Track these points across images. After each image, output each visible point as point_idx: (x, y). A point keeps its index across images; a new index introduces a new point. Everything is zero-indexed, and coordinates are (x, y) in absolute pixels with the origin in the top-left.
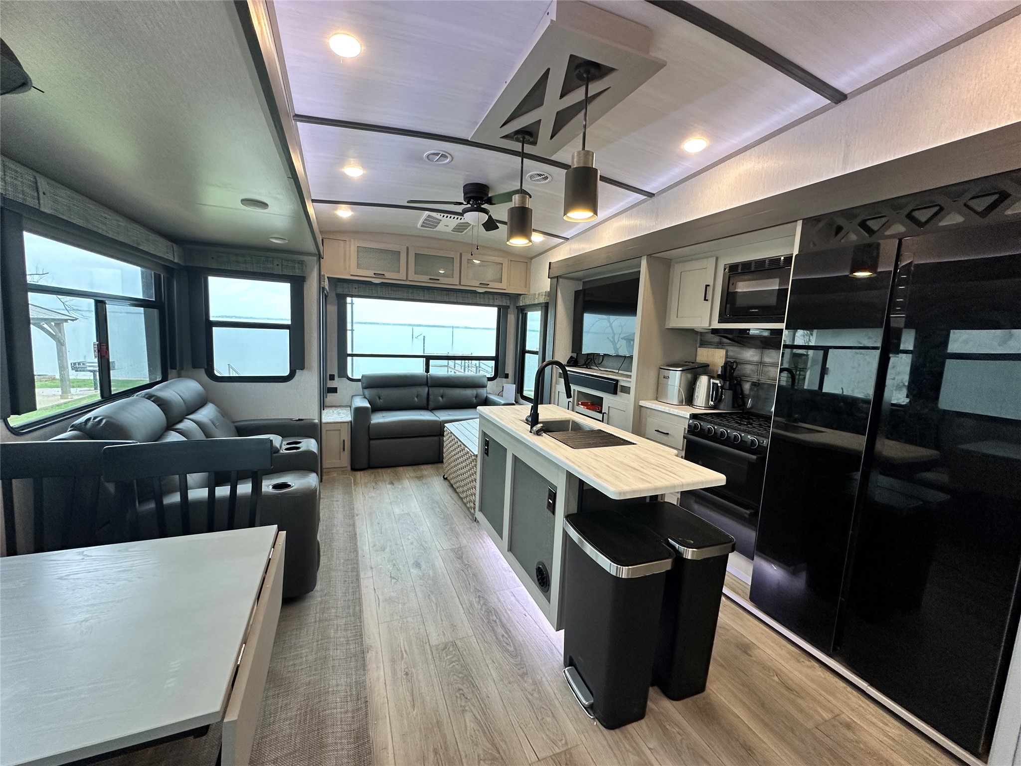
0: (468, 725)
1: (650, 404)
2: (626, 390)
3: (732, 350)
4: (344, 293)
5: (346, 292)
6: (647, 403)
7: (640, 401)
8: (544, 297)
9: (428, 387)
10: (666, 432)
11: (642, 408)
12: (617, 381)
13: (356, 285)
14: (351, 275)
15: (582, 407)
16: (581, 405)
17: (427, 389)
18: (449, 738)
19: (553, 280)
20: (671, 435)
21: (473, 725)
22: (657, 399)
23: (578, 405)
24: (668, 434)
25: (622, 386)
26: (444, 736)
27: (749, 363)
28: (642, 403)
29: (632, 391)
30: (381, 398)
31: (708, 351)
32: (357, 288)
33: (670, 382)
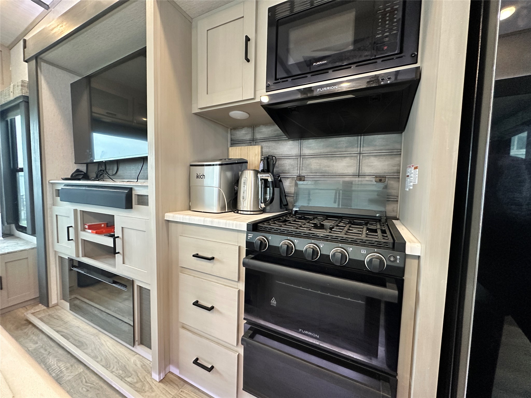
1: (181, 216)
2: (143, 200)
3: (267, 146)
6: (177, 215)
7: (166, 214)
8: (20, 87)
10: (210, 256)
11: (170, 224)
12: (131, 189)
15: (90, 231)
16: (89, 229)
19: (31, 63)
20: (218, 260)
22: (190, 209)
23: (84, 229)
24: (213, 258)
25: (138, 195)
27: (288, 157)
28: (169, 216)
29: (152, 200)
31: (241, 150)
33: (207, 181)
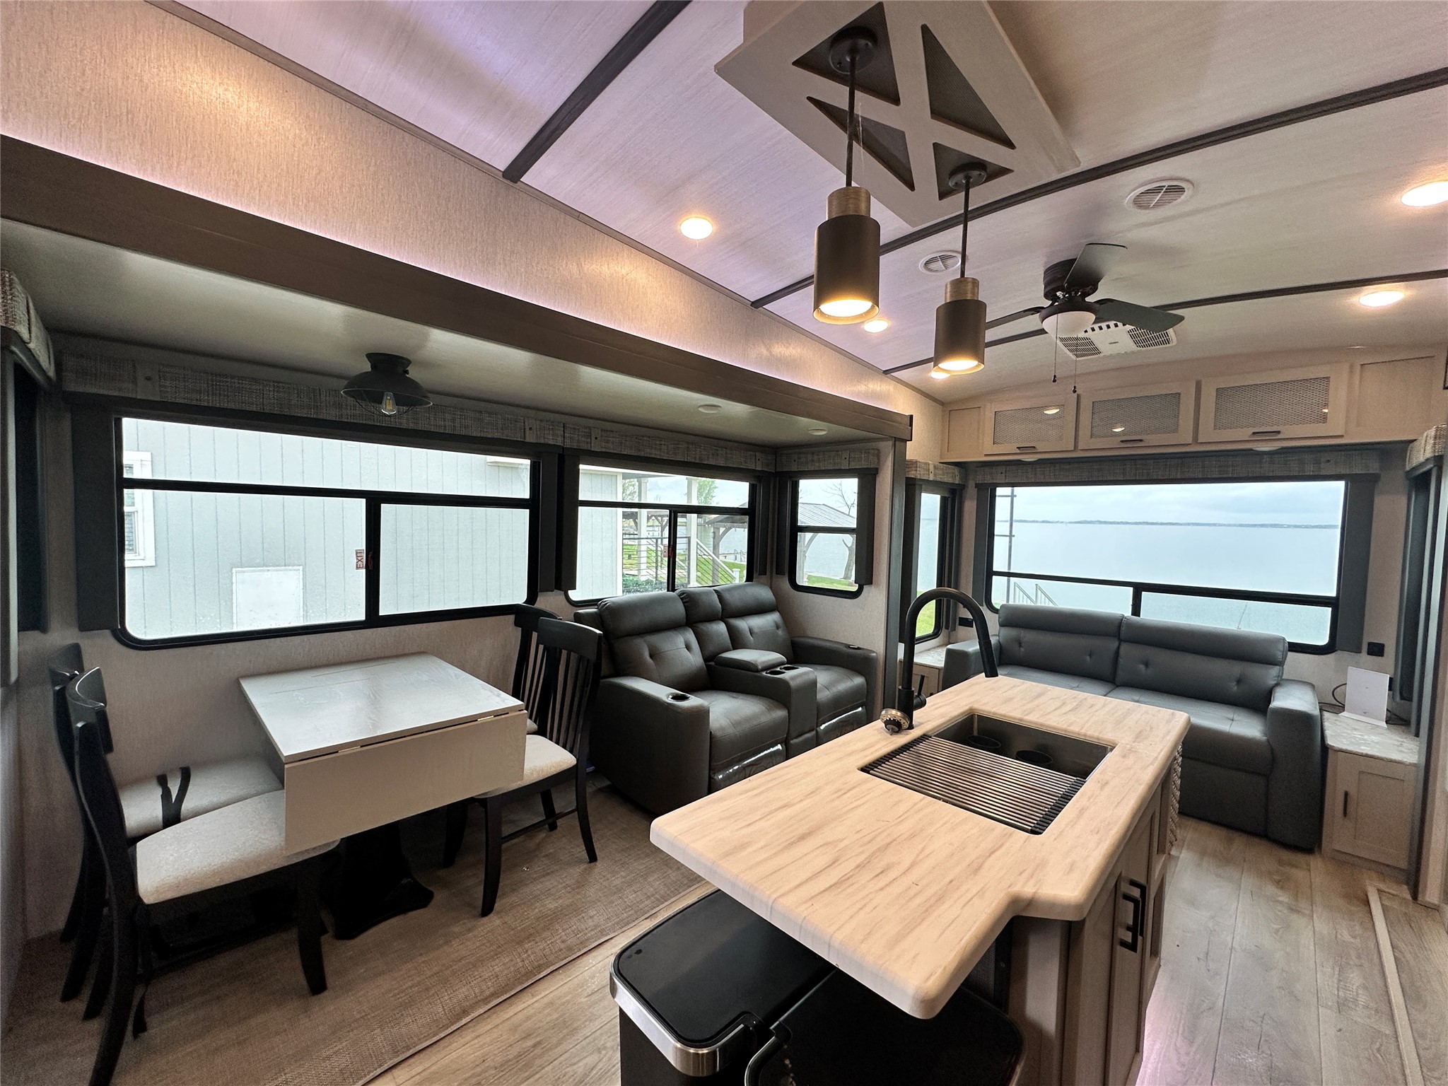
0: (580, 1064)
4: (986, 482)
5: (988, 480)
9: (1120, 641)
13: (1002, 469)
14: (985, 455)
17: (1117, 644)
18: (559, 1050)
21: (581, 1070)
26: (559, 1043)
30: (1023, 645)
32: (1004, 471)
